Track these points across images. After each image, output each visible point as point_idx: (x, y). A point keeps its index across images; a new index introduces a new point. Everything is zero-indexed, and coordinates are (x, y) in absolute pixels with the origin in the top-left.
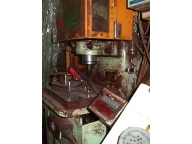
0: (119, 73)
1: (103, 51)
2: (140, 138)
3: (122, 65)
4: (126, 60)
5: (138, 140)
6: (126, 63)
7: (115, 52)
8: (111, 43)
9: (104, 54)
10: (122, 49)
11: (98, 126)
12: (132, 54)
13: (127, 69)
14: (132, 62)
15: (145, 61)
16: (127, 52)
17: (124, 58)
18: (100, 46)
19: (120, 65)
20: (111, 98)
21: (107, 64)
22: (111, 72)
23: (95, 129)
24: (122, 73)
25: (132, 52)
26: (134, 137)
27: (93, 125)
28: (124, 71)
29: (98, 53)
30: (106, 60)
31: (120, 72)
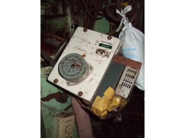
0: (67, 30)
1: (50, 11)
2: (74, 60)
3: (68, 22)
4: (71, 18)
5: (73, 62)
6: (71, 20)
7: (61, 11)
8: (56, 3)
9: (51, 14)
10: (67, 7)
11: (49, 71)
12: (75, 11)
13: (73, 25)
14: (76, 18)
15: (86, 16)
16: (71, 10)
17: (69, 16)
18: (46, 6)
19: (67, 23)
20: (54, 39)
21: (56, 25)
22: (60, 30)
23: (47, 73)
24: (69, 29)
25: (75, 9)
26: (70, 60)
27: (44, 70)
28: (70, 27)
29: (46, 13)
30: (55, 21)
31: (67, 29)
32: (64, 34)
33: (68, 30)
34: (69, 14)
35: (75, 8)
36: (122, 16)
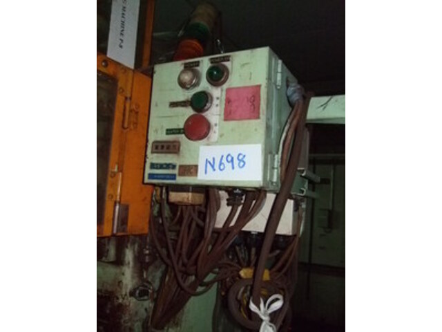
0: (118, 298)
3: (124, 282)
4: (134, 273)
6: (133, 278)
7: (111, 254)
10: (127, 247)
12: (147, 261)
13: (135, 290)
14: (145, 276)
17: (129, 267)
19: (120, 282)
24: (123, 299)
25: (147, 257)
28: (128, 294)
31: (120, 297)
32: (109, 306)
33: (120, 301)
34: (129, 263)
35: (146, 255)
36: (263, 317)
